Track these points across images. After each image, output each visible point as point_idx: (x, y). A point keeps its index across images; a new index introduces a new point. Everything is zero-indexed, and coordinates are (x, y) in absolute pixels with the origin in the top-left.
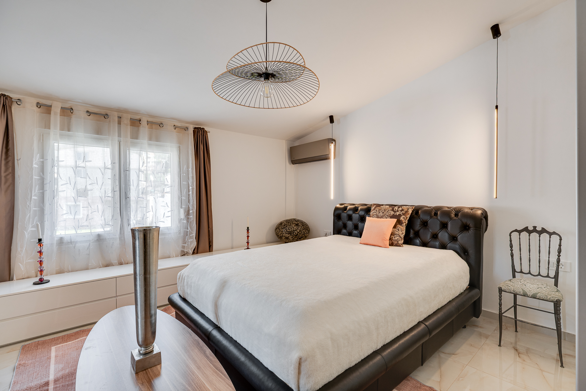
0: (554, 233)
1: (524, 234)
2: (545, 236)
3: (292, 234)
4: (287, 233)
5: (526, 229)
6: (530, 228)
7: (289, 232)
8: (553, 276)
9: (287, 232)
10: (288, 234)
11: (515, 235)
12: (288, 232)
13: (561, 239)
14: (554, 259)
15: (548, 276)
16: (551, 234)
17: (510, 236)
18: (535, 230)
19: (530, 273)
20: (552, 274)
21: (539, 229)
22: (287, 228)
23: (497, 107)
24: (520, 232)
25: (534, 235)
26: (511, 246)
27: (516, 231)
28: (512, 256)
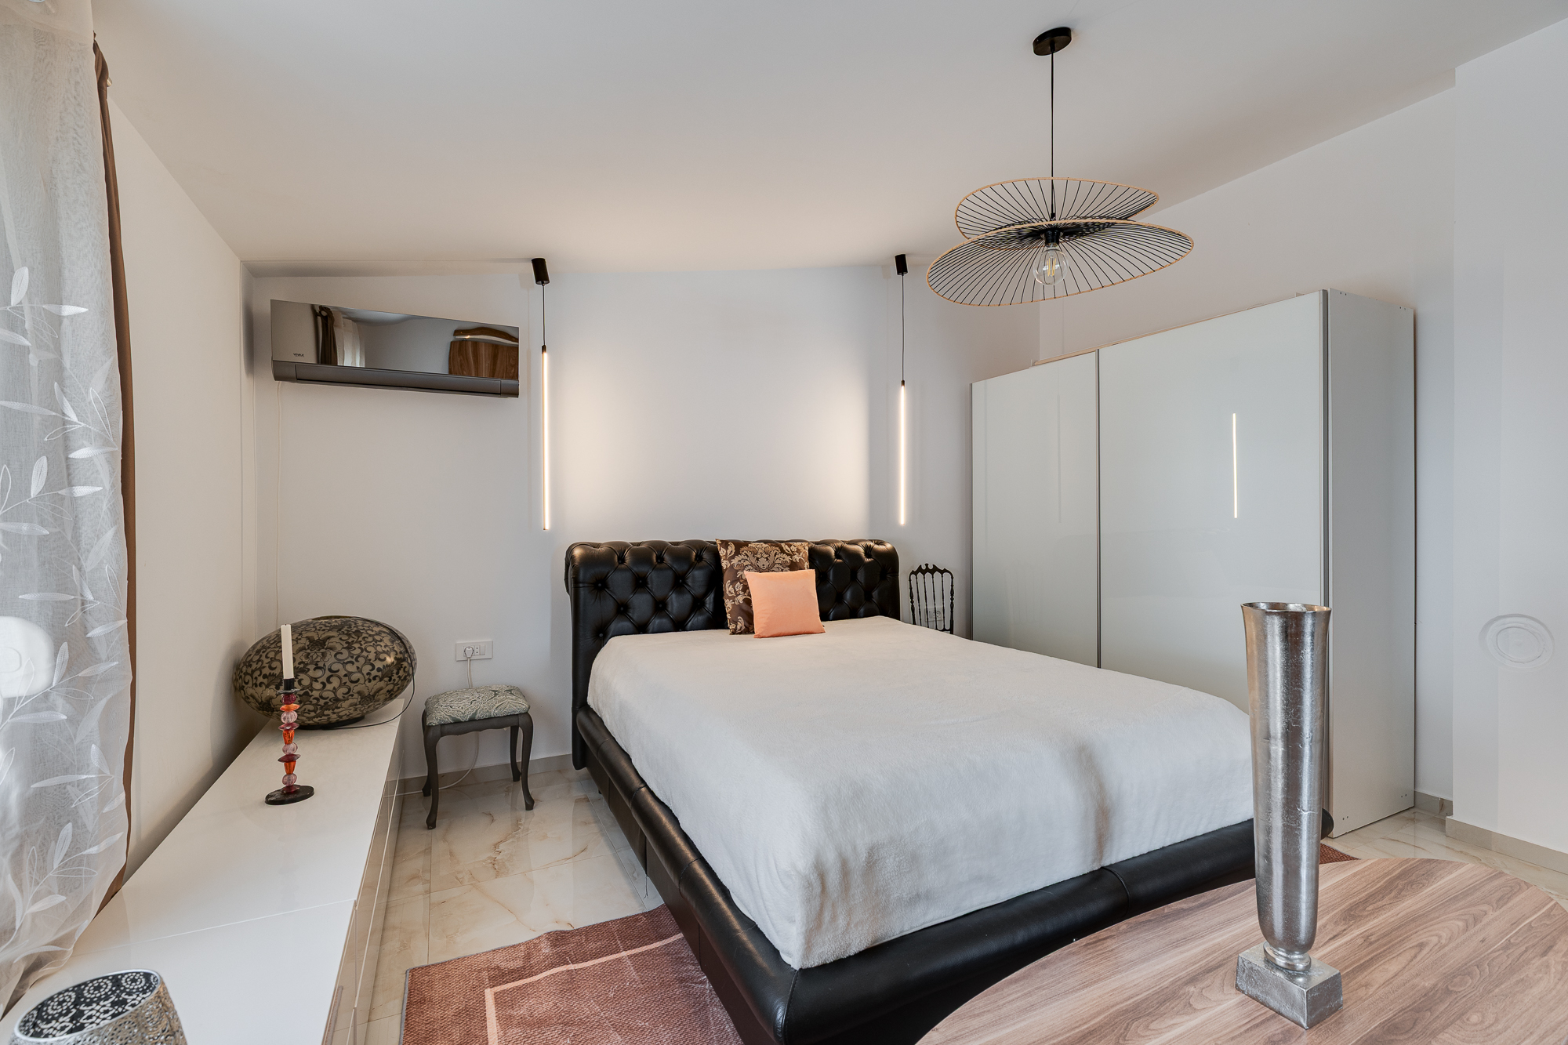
3: (395, 677)
4: (374, 678)
7: (385, 671)
9: (374, 673)
10: (381, 680)
12: (379, 670)
16: (942, 572)
22: (372, 656)
23: (903, 382)
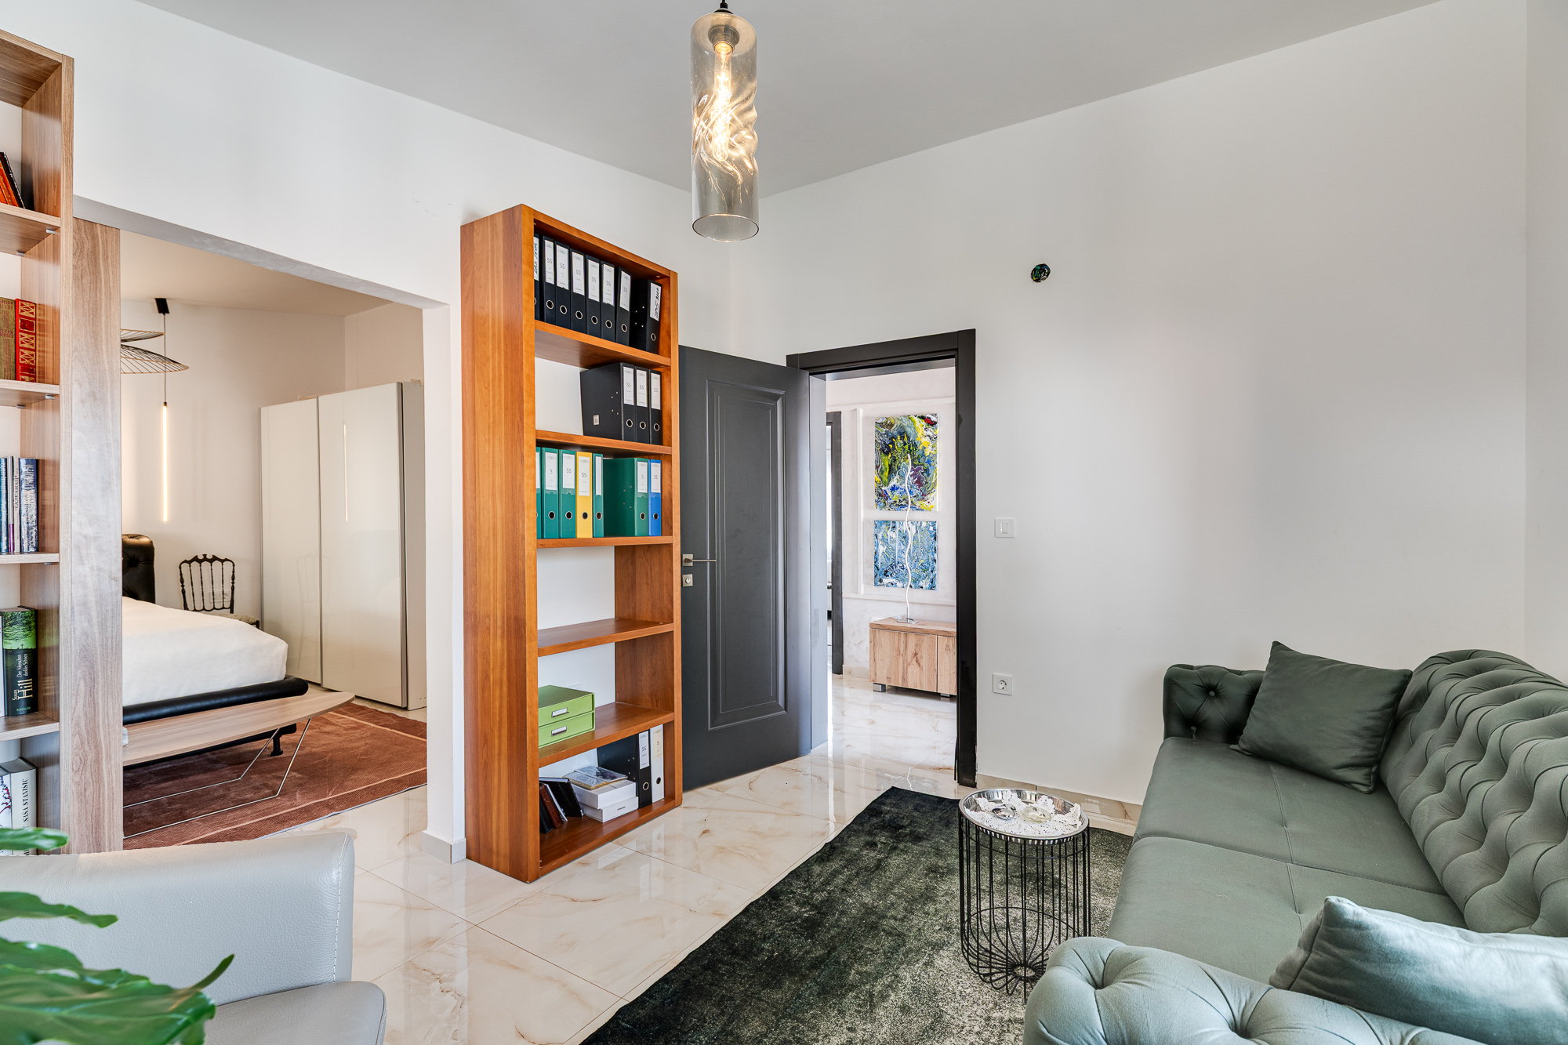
0: (226, 560)
1: (195, 564)
2: (216, 563)
5: (196, 559)
6: (201, 557)
8: (229, 606)
11: (185, 566)
13: (234, 566)
14: (228, 590)
15: (223, 608)
16: (222, 561)
17: (180, 568)
18: (205, 559)
19: (204, 609)
20: (227, 605)
21: (209, 557)
23: (165, 404)
24: (189, 562)
25: (205, 564)
26: (182, 581)
27: (185, 561)
28: (184, 592)
